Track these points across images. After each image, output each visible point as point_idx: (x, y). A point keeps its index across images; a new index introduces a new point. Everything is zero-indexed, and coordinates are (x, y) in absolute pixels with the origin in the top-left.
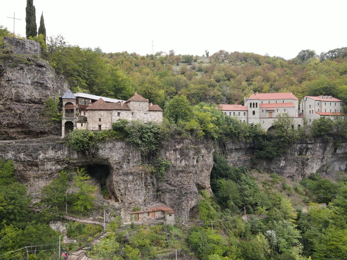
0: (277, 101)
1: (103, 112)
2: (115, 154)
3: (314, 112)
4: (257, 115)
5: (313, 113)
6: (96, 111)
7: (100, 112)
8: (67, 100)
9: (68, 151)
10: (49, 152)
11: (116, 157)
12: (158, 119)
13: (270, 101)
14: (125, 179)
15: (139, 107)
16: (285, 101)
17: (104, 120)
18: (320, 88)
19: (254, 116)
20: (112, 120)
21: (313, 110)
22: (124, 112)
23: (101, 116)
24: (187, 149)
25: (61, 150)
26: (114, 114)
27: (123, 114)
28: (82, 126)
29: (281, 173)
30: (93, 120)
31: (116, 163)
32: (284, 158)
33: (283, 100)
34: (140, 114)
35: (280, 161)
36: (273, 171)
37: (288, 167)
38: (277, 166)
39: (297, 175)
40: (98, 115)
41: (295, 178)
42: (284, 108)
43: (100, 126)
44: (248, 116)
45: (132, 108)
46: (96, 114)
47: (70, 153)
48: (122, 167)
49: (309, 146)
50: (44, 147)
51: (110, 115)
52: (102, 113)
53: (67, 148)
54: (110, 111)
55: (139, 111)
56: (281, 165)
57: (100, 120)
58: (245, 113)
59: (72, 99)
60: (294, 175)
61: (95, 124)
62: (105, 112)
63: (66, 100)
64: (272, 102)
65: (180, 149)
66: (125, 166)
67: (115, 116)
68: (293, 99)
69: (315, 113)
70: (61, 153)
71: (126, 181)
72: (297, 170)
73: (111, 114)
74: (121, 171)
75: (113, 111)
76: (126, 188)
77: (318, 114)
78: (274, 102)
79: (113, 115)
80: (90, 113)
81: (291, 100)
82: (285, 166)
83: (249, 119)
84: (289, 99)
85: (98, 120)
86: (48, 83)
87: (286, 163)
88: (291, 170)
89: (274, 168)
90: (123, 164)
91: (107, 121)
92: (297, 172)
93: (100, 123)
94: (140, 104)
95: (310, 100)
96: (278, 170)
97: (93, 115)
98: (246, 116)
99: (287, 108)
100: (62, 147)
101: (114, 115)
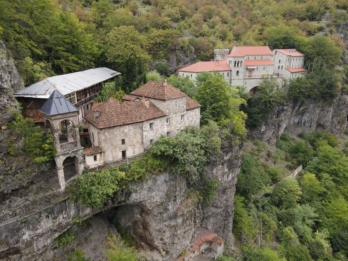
0: (256, 56)
1: (127, 127)
2: (155, 194)
3: (284, 68)
4: (241, 75)
5: (282, 69)
6: (115, 128)
7: (122, 129)
8: (61, 116)
9: (75, 209)
10: (42, 223)
11: (157, 197)
12: (195, 120)
13: (249, 56)
14: (172, 224)
15: (176, 108)
16: (264, 58)
17: (130, 140)
18: (280, 38)
19: (238, 77)
20: (142, 139)
21: (282, 66)
22: (159, 120)
23: (126, 134)
24: (236, 159)
25: (64, 212)
26: (145, 127)
27: (156, 124)
28: (95, 159)
29: (261, 139)
30: (112, 145)
31: (158, 206)
32: (264, 123)
33: (261, 56)
34: (176, 119)
35: (261, 126)
36: (254, 138)
37: (267, 132)
38: (259, 132)
39: (273, 137)
40: (120, 135)
41: (271, 141)
42: (264, 66)
43: (124, 153)
44: (231, 77)
45: (167, 111)
46: (116, 133)
47: (79, 211)
48: (167, 209)
49: (285, 108)
50: (30, 218)
51: (140, 131)
52: (126, 129)
53: (73, 205)
54: (138, 124)
55: (175, 114)
56: (262, 130)
57: (123, 141)
58: (228, 73)
59: (70, 113)
60: (270, 139)
61: (116, 151)
62: (131, 127)
63: (58, 117)
64: (251, 58)
65: (229, 160)
66: (170, 206)
67: (146, 131)
68: (271, 55)
69: (285, 70)
70: (65, 216)
71: (173, 226)
72: (274, 133)
73: (142, 128)
74: (165, 215)
75: (144, 123)
76: (174, 236)
77: (288, 70)
78: (253, 58)
79: (144, 129)
80: (107, 134)
81: (269, 56)
82: (266, 131)
83: (232, 80)
84: (268, 55)
85: (121, 142)
86: (4, 81)
87: (266, 127)
88: (269, 134)
89: (256, 134)
90: (169, 205)
91: (135, 141)
92: (274, 135)
93: (123, 147)
94: (176, 102)
95: (281, 54)
96: (260, 136)
97: (112, 136)
98: (229, 78)
99: (266, 67)
100: (66, 207)
101: (146, 129)
